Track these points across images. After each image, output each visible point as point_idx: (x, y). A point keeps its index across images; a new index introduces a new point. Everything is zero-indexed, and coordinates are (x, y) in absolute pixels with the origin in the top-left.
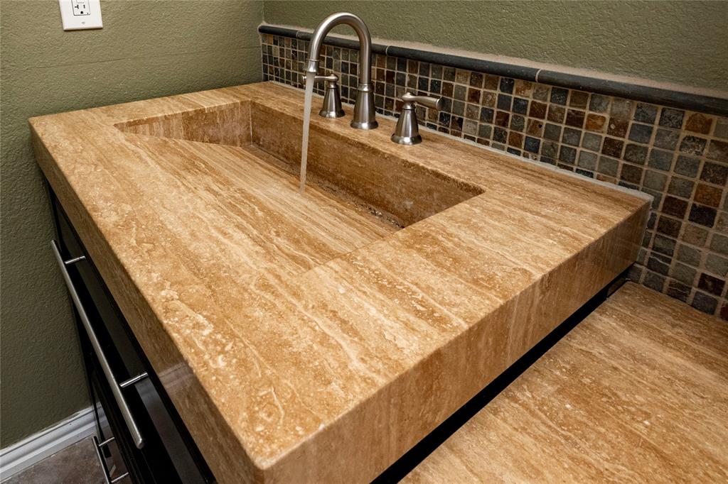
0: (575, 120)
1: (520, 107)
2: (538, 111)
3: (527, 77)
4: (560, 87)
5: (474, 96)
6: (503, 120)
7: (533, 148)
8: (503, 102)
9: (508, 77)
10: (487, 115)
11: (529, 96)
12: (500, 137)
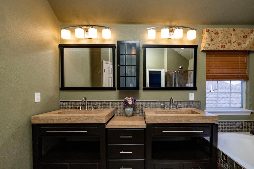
0: (108, 104)
1: (103, 104)
2: (105, 104)
3: (104, 102)
4: (106, 102)
5: (99, 104)
6: (102, 106)
7: (105, 107)
8: (102, 104)
9: (102, 102)
10: (100, 106)
11: (104, 103)
12: (102, 107)
